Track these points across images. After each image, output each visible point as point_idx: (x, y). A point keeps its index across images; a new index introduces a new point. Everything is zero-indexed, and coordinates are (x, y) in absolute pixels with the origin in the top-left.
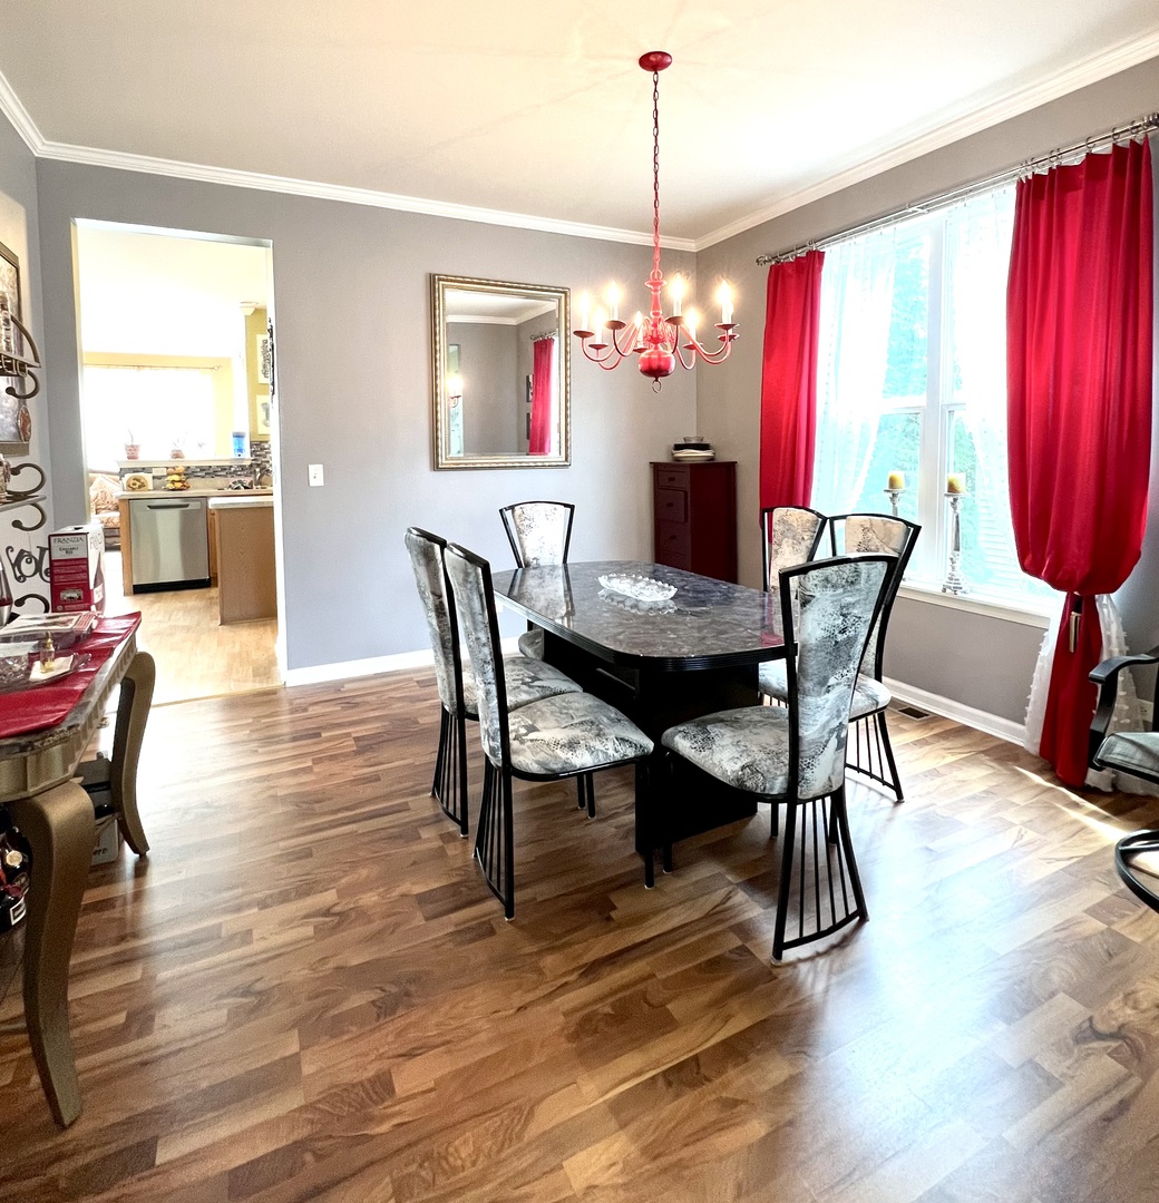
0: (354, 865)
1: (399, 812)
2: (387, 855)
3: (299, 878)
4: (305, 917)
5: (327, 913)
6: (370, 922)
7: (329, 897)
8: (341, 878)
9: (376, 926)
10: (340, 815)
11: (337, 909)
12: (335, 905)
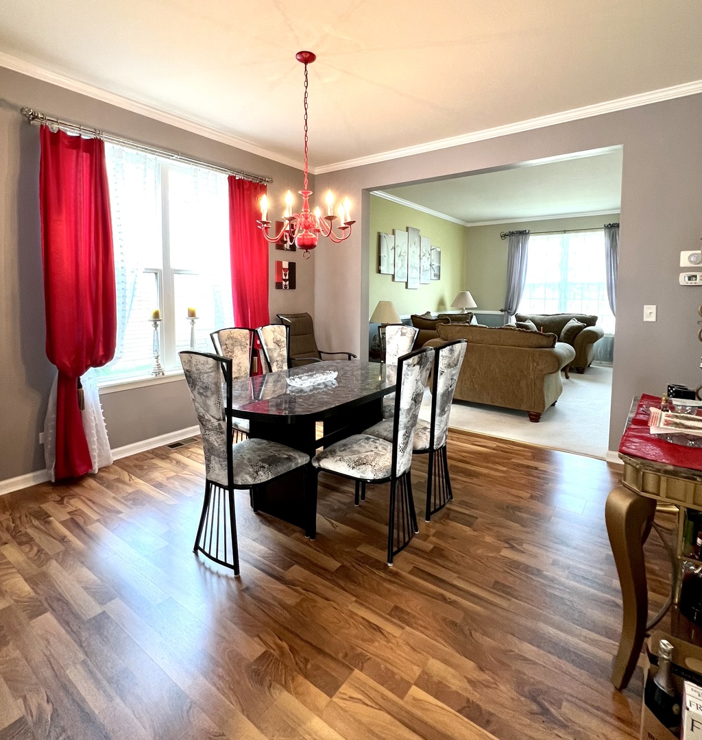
0: (480, 558)
1: (423, 571)
2: (460, 551)
3: (512, 573)
4: (524, 552)
5: (512, 547)
6: (498, 531)
7: (506, 553)
8: (491, 557)
9: (496, 529)
10: (454, 597)
11: (507, 545)
12: (507, 548)
